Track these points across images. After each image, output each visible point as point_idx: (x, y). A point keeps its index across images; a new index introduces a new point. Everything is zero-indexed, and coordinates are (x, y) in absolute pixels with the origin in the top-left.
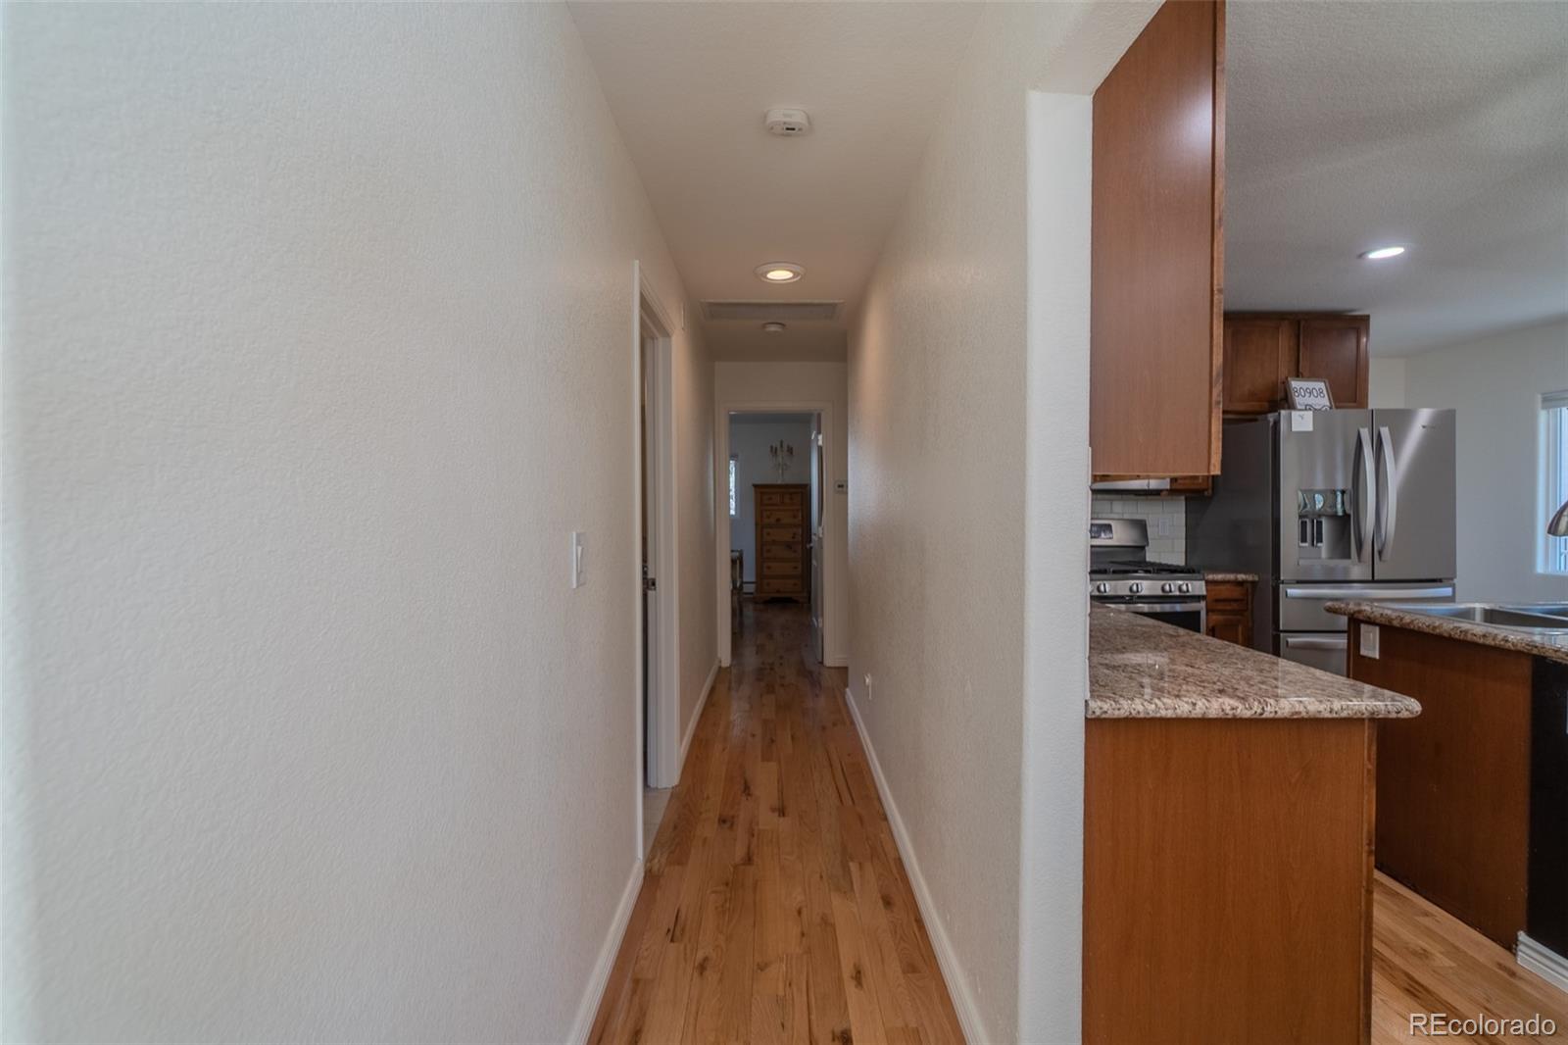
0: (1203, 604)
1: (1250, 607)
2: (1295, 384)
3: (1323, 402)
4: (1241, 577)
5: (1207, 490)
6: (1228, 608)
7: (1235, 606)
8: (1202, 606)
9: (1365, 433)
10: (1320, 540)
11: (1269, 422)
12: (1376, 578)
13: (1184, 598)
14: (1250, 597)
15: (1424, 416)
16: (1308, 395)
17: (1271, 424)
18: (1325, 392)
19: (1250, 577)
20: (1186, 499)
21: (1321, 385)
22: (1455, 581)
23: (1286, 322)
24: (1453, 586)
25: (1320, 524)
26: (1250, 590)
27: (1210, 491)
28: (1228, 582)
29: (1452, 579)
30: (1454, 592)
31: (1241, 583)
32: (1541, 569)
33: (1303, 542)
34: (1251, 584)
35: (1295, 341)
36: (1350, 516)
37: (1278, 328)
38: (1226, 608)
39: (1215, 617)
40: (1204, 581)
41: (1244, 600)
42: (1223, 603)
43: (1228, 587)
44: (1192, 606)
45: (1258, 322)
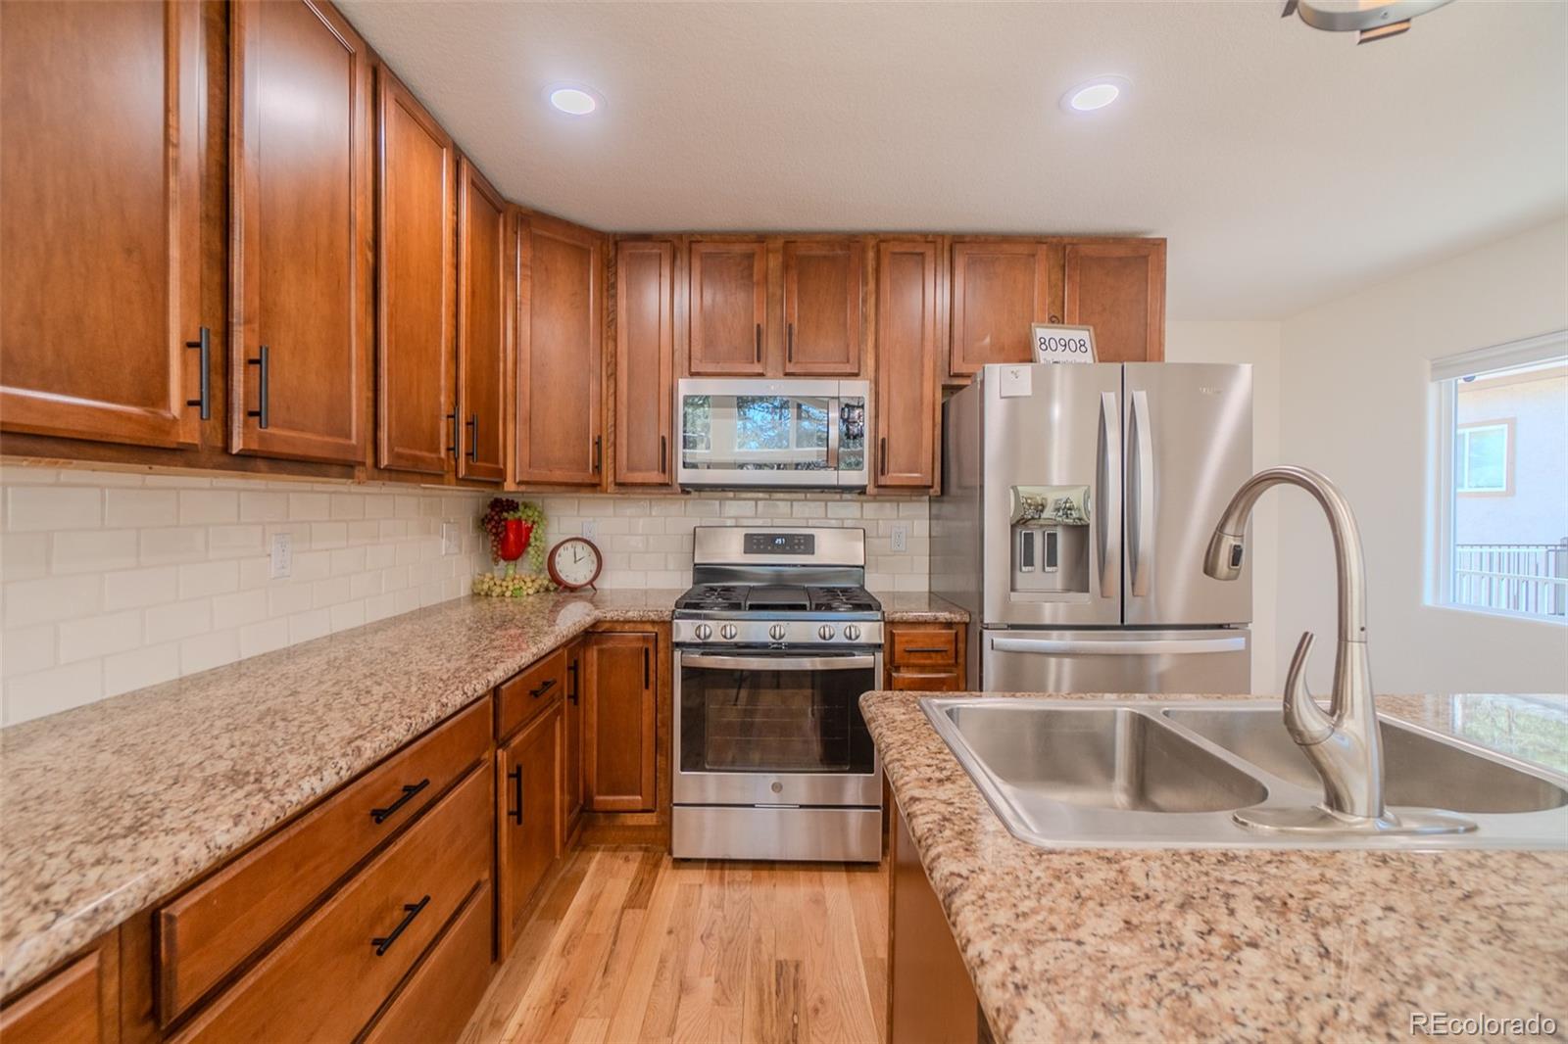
0: (879, 655)
1: (961, 660)
2: (1043, 333)
3: (1081, 357)
4: (946, 615)
5: (931, 487)
6: (928, 662)
7: (939, 660)
8: (876, 660)
9: (1109, 399)
10: (1052, 563)
11: (977, 383)
12: (1127, 622)
13: (849, 649)
14: (961, 646)
16: (1061, 348)
18: (1088, 345)
19: (957, 617)
20: (930, 501)
21: (1084, 335)
22: (1251, 627)
23: (1044, 247)
24: (1248, 636)
25: (1053, 536)
26: (961, 635)
27: (939, 487)
28: (928, 622)
29: (1246, 624)
30: (1248, 643)
31: (949, 625)
32: (1428, 600)
33: (1025, 565)
34: (961, 630)
35: (1060, 276)
36: (1088, 526)
37: (1033, 255)
38: (914, 660)
39: (908, 675)
40: (882, 623)
41: (951, 648)
42: (918, 655)
43: (930, 630)
44: (862, 660)
45: (1005, 246)
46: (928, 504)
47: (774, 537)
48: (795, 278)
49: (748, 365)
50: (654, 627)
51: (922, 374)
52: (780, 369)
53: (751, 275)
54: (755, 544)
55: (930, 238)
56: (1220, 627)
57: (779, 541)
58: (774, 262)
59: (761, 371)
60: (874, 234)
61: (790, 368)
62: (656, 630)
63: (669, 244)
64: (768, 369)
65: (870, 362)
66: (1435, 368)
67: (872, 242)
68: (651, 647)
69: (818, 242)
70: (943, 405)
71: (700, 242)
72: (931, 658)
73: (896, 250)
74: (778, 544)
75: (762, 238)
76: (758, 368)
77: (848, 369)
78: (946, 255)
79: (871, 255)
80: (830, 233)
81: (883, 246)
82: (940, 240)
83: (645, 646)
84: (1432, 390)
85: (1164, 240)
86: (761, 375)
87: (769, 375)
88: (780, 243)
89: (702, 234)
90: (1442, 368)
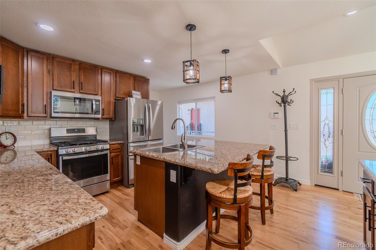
0: (109, 151)
1: (122, 150)
2: (133, 92)
3: (140, 97)
4: (120, 142)
5: (113, 118)
6: (117, 151)
7: (118, 150)
8: (108, 152)
9: (146, 105)
10: (138, 131)
11: (125, 100)
12: (149, 140)
13: (102, 150)
14: (122, 147)
15: (159, 103)
16: (136, 95)
17: (126, 101)
18: (140, 95)
19: (122, 142)
20: (109, 121)
21: (139, 93)
22: (163, 139)
24: (163, 140)
25: (138, 127)
26: (122, 145)
27: (114, 119)
28: (116, 144)
29: (163, 138)
31: (120, 144)
32: (178, 134)
33: (134, 132)
34: (122, 144)
35: (134, 82)
36: (143, 125)
37: (130, 77)
38: (115, 151)
39: (113, 154)
40: (109, 145)
41: (121, 148)
42: (115, 150)
43: (117, 145)
44: (105, 152)
45: (126, 75)
46: (109, 122)
47: (75, 129)
48: (83, 72)
49: (71, 89)
50: (50, 152)
51: (111, 96)
52: (79, 91)
53: (71, 69)
54: (69, 131)
55: (112, 70)
56: (160, 139)
57: (76, 130)
58: (77, 67)
59: (74, 91)
60: (101, 66)
61: (81, 91)
62: (51, 153)
63: (46, 56)
64: (75, 91)
65: (100, 92)
66: (178, 103)
67: (100, 68)
68: (50, 157)
69: (88, 65)
70: (115, 102)
71: (56, 58)
72: (117, 150)
73: (106, 71)
74: (76, 131)
75: (74, 61)
76: (73, 91)
77: (95, 93)
78: (115, 74)
79: (100, 71)
80: (89, 63)
81: (103, 69)
82: (114, 71)
83: (48, 157)
84: (178, 105)
85: (149, 79)
86: (74, 92)
87: (76, 92)
88: (78, 63)
89: (56, 55)
90: (179, 103)
